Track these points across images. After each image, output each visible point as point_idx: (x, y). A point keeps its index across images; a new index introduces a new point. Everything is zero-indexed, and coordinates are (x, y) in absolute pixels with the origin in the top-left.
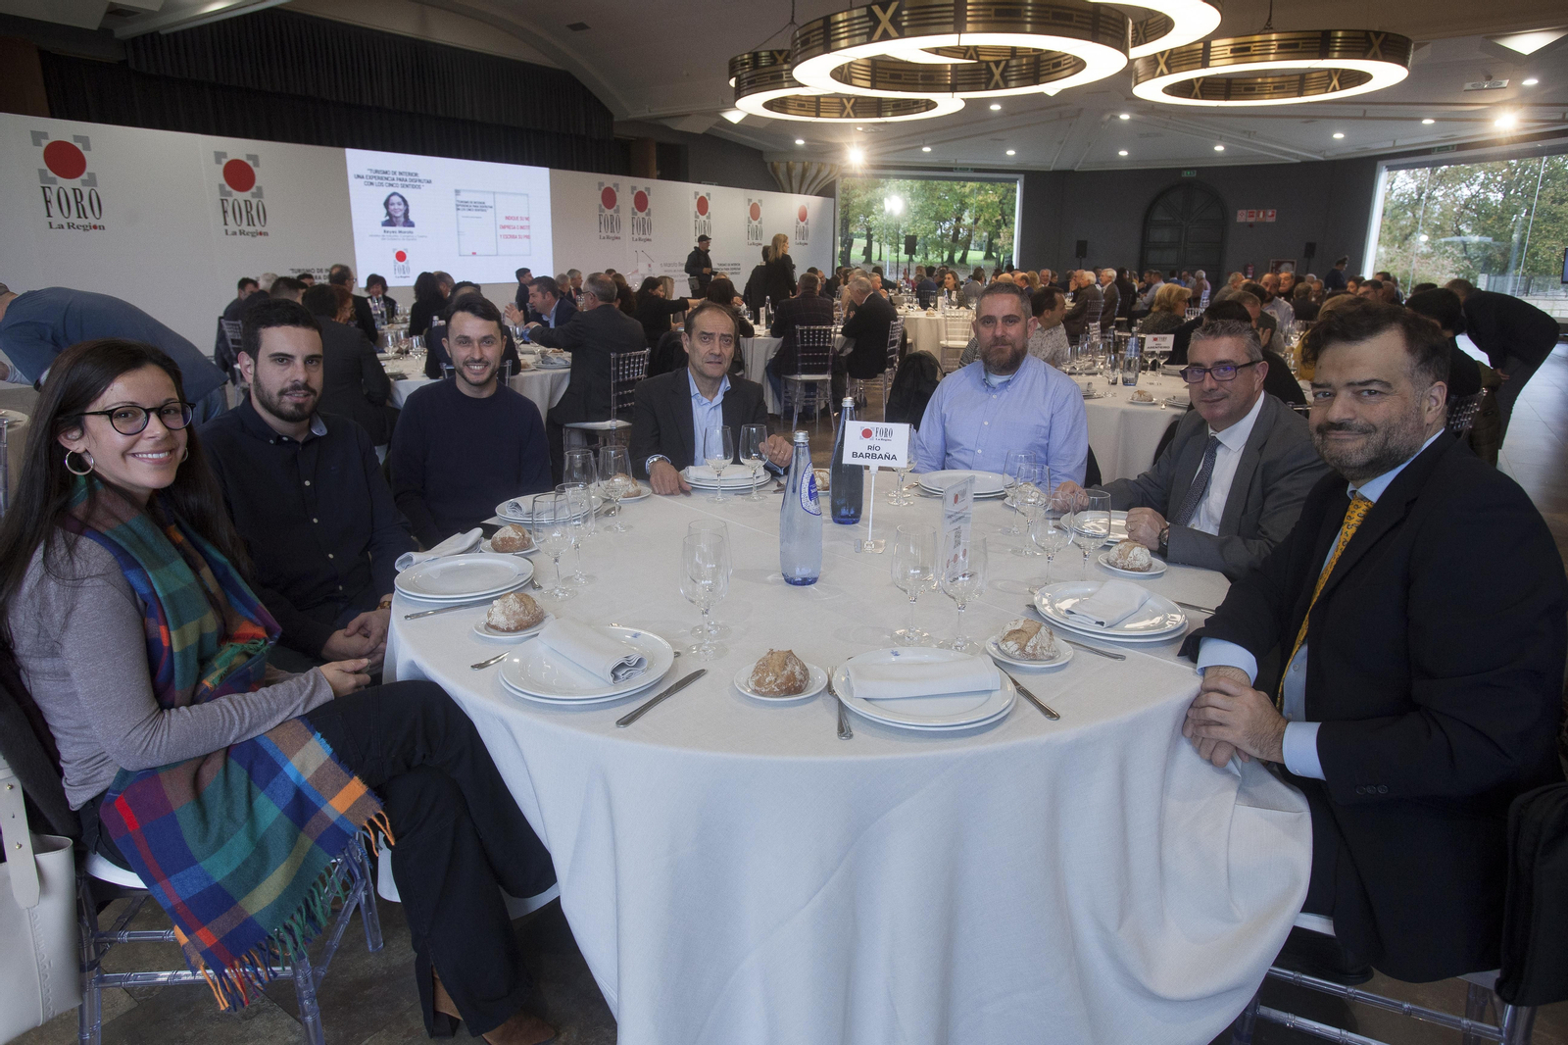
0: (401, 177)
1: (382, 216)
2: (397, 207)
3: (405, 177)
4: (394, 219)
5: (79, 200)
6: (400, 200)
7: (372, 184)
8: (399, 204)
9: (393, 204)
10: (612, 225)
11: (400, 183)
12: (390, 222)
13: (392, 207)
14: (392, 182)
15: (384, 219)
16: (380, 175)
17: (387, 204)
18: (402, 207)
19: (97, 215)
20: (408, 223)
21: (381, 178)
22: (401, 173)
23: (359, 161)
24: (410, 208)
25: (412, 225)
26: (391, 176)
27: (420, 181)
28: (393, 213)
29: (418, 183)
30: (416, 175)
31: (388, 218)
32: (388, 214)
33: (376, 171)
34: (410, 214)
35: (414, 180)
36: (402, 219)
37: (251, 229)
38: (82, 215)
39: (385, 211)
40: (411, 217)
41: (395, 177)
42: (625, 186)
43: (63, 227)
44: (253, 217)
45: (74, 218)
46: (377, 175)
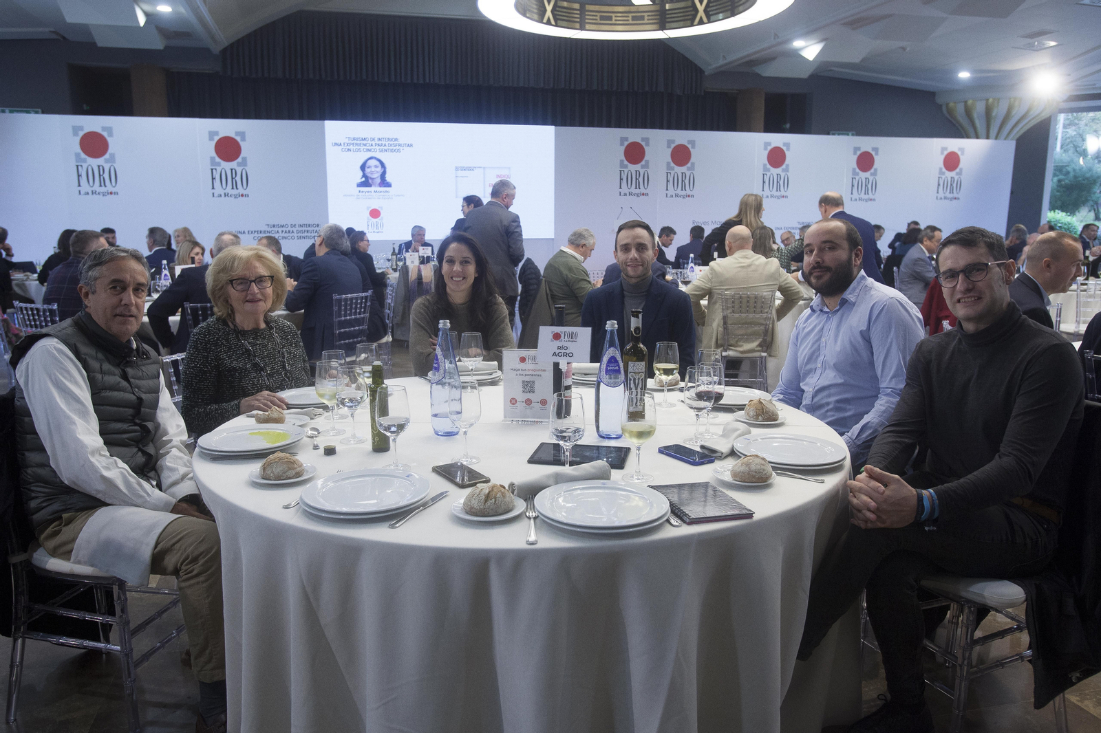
0: (380, 142)
1: (358, 177)
2: (373, 169)
3: (384, 143)
4: (370, 181)
5: (102, 173)
6: (377, 163)
7: (349, 150)
8: (376, 167)
9: (369, 167)
10: (639, 183)
11: (378, 148)
12: (366, 183)
13: (367, 170)
14: (369, 148)
15: (360, 181)
16: (358, 142)
17: (363, 167)
18: (380, 169)
19: (114, 184)
20: (384, 183)
21: (360, 145)
22: (379, 139)
23: (337, 130)
24: (388, 171)
25: (389, 185)
26: (369, 142)
27: (400, 145)
28: (369, 175)
29: (397, 147)
30: (396, 140)
31: (364, 179)
32: (364, 176)
33: (354, 139)
34: (386, 176)
35: (394, 145)
36: (379, 180)
37: (235, 192)
38: (103, 184)
39: (361, 174)
40: (388, 178)
41: (374, 143)
42: (659, 142)
43: (88, 193)
44: (238, 182)
45: (96, 187)
46: (355, 142)
